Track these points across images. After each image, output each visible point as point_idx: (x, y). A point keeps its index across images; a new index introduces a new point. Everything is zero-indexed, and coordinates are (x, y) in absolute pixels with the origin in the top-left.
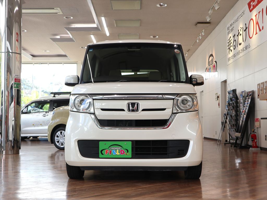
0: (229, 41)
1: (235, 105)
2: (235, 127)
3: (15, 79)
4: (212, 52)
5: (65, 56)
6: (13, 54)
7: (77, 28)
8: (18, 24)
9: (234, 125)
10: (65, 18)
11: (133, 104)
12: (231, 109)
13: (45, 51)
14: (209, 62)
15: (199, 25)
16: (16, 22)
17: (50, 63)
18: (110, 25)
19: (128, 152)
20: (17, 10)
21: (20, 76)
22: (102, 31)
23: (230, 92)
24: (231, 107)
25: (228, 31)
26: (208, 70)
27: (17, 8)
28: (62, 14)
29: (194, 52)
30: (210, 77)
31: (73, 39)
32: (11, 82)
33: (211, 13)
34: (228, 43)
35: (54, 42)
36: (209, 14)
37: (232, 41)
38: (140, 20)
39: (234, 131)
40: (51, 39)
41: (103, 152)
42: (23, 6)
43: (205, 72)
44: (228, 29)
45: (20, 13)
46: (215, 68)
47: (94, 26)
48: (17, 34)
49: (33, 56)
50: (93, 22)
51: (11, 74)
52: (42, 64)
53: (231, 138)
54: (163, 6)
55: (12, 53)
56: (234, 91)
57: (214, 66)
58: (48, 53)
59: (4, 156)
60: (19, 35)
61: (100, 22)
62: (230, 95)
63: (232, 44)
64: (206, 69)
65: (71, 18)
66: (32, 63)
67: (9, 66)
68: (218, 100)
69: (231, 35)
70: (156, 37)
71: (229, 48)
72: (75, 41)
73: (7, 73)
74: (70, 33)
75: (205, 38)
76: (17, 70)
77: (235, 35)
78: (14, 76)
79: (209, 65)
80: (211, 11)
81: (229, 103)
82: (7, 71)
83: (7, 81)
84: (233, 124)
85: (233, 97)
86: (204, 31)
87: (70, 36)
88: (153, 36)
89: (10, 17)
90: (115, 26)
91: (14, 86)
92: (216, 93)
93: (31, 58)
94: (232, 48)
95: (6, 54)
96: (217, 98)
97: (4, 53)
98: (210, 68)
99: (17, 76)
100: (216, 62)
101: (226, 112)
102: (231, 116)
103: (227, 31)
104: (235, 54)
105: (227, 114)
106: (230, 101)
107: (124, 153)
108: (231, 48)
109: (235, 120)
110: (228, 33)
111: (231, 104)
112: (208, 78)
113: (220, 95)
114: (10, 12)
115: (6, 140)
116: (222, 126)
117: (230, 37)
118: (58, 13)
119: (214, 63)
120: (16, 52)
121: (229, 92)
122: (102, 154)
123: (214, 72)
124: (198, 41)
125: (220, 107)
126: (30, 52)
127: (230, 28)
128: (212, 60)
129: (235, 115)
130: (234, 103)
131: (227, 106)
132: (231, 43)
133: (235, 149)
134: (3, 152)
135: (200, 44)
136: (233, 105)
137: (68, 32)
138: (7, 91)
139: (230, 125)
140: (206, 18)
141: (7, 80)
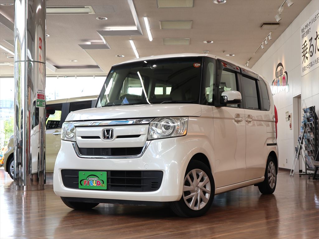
0: (304, 46)
1: (313, 126)
2: (314, 154)
3: (38, 95)
4: (281, 59)
5: (97, 67)
6: (36, 63)
7: (112, 31)
8: (41, 27)
9: (313, 151)
10: (98, 19)
11: (108, 131)
12: (308, 131)
13: (72, 61)
14: (277, 73)
15: (265, 26)
16: (39, 24)
17: (78, 76)
18: (154, 28)
19: (103, 183)
20: (39, 10)
21: (44, 91)
22: (144, 35)
23: (307, 111)
24: (308, 129)
25: (303, 34)
26: (276, 83)
27: (39, 7)
28: (94, 13)
29: (257, 61)
30: (278, 92)
31: (108, 45)
32: (33, 99)
33: (281, 11)
34: (303, 48)
35: (83, 49)
36: (278, 12)
37: (308, 46)
38: (192, 21)
39: (312, 159)
40: (80, 45)
41: (82, 183)
42: (48, 4)
43: (272, 86)
44: (303, 31)
45: (43, 13)
46: (285, 81)
47: (134, 28)
48: (40, 39)
49: (57, 67)
50: (133, 24)
51: (32, 89)
52: (68, 78)
53: (307, 167)
54: (221, 3)
55: (34, 61)
56: (312, 109)
57: (284, 78)
58: (76, 63)
59: (25, 192)
60: (43, 40)
61: (142, 24)
62: (306, 115)
63: (308, 50)
64: (273, 82)
65: (105, 19)
66: (56, 76)
67: (31, 80)
68: (289, 120)
69: (306, 38)
70: (211, 42)
71: (304, 55)
72: (110, 48)
73: (28, 88)
74: (104, 37)
75: (271, 42)
76: (40, 84)
77: (312, 38)
78: (36, 91)
79: (277, 77)
80: (282, 8)
81: (305, 124)
82: (28, 86)
83: (28, 99)
84: (311, 151)
85: (311, 116)
86: (271, 34)
87: (103, 42)
88: (207, 41)
89: (31, 18)
90: (161, 28)
91: (37, 103)
92: (286, 111)
93: (55, 70)
94: (308, 55)
95: (27, 63)
96: (288, 118)
97: (24, 62)
98: (279, 80)
99: (40, 92)
100: (286, 72)
101: (301, 135)
102: (308, 140)
103: (301, 34)
104: (312, 63)
105: (303, 138)
106: (307, 121)
107: (100, 184)
108: (306, 55)
109: (314, 145)
110: (303, 36)
111: (309, 126)
112: (276, 93)
113: (291, 113)
114: (31, 12)
115: (27, 171)
116: (297, 153)
117: (306, 41)
118: (89, 13)
119: (284, 74)
120: (39, 61)
121: (305, 110)
122: (81, 185)
123: (283, 85)
124: (262, 47)
125: (291, 129)
126: (53, 62)
127: (306, 30)
128: (281, 70)
129: (314, 139)
130: (313, 123)
131: (303, 127)
132: (306, 49)
133: (314, 182)
134: (23, 187)
135: (265, 51)
136: (311, 126)
137: (102, 37)
138: (28, 110)
139: (306, 152)
140: (275, 17)
141: (28, 96)
